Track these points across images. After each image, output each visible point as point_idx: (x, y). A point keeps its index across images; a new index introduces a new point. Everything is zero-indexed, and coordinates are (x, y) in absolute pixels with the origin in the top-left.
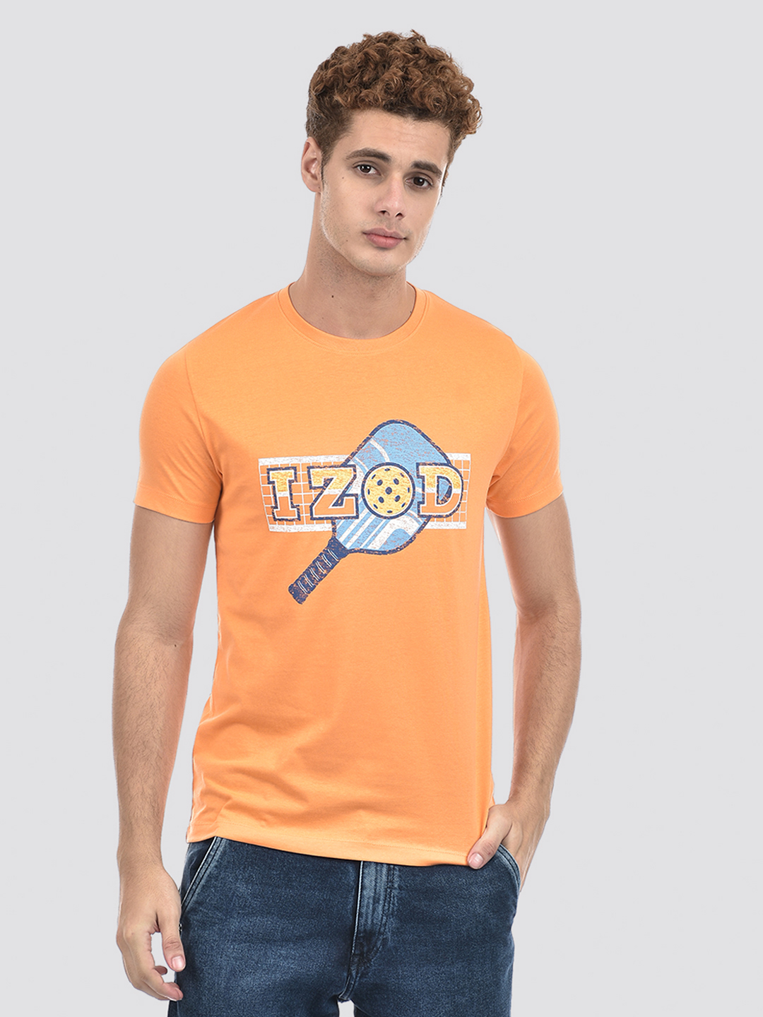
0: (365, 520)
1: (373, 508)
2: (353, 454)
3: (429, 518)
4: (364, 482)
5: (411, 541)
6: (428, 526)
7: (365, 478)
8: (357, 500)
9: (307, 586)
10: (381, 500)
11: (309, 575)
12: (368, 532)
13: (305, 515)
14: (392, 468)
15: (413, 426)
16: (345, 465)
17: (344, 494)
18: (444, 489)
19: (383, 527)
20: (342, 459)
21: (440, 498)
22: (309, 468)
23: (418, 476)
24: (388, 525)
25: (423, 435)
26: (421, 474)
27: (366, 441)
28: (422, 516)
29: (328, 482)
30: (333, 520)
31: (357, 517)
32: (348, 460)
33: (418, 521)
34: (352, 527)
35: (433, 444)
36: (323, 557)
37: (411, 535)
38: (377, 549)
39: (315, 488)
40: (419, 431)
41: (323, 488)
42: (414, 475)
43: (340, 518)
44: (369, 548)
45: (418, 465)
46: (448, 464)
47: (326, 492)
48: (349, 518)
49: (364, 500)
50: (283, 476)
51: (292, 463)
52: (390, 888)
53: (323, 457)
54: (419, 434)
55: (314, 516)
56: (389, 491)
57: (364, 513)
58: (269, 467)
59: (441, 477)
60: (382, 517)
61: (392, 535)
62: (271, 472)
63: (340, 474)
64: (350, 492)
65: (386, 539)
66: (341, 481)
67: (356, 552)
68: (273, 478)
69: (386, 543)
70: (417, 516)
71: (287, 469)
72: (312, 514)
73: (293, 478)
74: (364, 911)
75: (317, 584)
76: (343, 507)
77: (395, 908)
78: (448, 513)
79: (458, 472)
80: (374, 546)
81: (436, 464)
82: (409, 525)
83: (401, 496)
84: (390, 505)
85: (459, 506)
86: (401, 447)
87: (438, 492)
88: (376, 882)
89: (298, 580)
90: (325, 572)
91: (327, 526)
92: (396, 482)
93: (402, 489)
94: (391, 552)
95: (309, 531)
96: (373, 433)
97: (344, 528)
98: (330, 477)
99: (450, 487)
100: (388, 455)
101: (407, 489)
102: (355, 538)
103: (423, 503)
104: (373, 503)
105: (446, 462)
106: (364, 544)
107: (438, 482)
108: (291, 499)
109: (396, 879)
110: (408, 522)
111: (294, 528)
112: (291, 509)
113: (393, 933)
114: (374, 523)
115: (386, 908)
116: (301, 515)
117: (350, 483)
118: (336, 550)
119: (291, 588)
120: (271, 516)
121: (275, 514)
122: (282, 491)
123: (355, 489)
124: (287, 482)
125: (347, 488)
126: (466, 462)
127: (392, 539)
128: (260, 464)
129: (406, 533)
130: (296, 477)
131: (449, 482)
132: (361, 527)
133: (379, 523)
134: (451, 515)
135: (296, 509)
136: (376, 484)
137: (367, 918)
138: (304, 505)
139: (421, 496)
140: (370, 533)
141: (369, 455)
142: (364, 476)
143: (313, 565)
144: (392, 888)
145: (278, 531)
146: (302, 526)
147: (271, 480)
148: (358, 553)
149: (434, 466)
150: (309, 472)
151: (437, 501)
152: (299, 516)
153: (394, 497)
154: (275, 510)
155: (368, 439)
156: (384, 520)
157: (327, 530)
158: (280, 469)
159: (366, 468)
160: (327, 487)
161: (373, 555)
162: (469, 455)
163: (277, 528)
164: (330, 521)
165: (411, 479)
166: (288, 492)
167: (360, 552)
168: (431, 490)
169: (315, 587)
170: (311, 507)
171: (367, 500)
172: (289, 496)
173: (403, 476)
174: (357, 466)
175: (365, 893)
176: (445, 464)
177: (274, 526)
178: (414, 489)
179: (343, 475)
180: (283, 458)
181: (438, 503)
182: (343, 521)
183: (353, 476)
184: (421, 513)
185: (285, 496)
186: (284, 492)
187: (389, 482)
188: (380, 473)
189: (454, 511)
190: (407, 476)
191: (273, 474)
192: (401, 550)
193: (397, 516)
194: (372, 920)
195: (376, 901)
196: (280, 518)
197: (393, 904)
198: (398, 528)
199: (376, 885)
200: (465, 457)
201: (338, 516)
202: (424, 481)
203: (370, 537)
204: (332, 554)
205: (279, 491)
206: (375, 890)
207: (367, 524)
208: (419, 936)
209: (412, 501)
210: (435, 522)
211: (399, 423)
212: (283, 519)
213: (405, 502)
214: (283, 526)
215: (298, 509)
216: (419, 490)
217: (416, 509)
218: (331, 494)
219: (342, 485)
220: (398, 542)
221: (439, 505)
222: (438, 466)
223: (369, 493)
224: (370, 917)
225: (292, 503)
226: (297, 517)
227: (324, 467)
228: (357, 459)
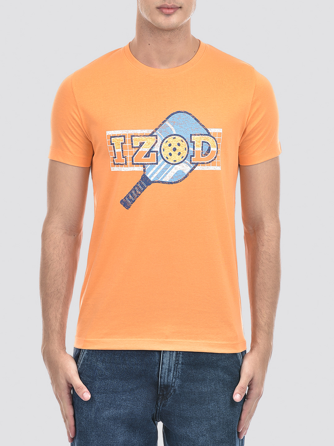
0: (161, 165)
1: (166, 159)
2: (156, 129)
3: (197, 164)
4: (161, 145)
5: (186, 176)
6: (196, 169)
7: (162, 143)
8: (157, 154)
9: (131, 200)
10: (170, 154)
11: (132, 194)
12: (162, 172)
13: (129, 162)
14: (177, 137)
15: (190, 114)
16: (151, 135)
17: (150, 151)
18: (206, 148)
19: (171, 169)
20: (150, 132)
21: (204, 153)
22: (132, 136)
23: (191, 142)
24: (174, 168)
25: (195, 119)
26: (192, 140)
27: (163, 122)
28: (193, 163)
29: (142, 144)
30: (144, 165)
31: (157, 164)
32: (153, 132)
33: (190, 166)
34: (154, 169)
35: (201, 124)
36: (139, 185)
37: (186, 173)
38: (167, 181)
39: (135, 147)
40: (193, 117)
41: (139, 147)
42: (189, 141)
43: (148, 164)
44: (163, 180)
45: (191, 135)
46: (209, 134)
47: (140, 150)
48: (153, 164)
49: (161, 154)
50: (118, 140)
51: (123, 133)
52: (177, 364)
53: (139, 130)
54: (193, 119)
55: (134, 163)
56: (175, 149)
57: (161, 161)
58: (111, 136)
59: (204, 142)
60: (170, 163)
61: (176, 173)
62: (112, 138)
63: (148, 140)
64: (154, 150)
65: (172, 176)
66: (149, 144)
67: (156, 182)
68: (113, 142)
69: (172, 178)
70: (189, 163)
71: (121, 136)
72: (133, 161)
73: (123, 142)
74: (163, 375)
75: (136, 199)
76: (150, 158)
77: (179, 374)
78: (208, 161)
79: (214, 139)
80: (166, 179)
81: (202, 135)
82: (185, 168)
83: (181, 153)
84: (175, 157)
85: (215, 157)
86: (183, 126)
87: (202, 150)
88: (170, 361)
89: (126, 197)
90: (140, 193)
91: (141, 168)
92: (179, 145)
93: (182, 149)
94: (175, 183)
95: (132, 170)
96: (168, 118)
97: (150, 169)
98: (143, 142)
99: (210, 147)
100: (175, 130)
101: (184, 148)
102: (155, 175)
103: (194, 156)
104: (166, 156)
105: (207, 134)
106: (161, 178)
107: (202, 145)
108: (123, 153)
109: (180, 359)
110: (185, 166)
111: (123, 169)
112: (122, 158)
113: (179, 387)
114: (166, 167)
115: (175, 374)
116: (127, 162)
117: (154, 145)
118: (145, 181)
119: (122, 202)
120: (113, 162)
121: (115, 161)
122: (118, 149)
123: (157, 148)
124: (120, 144)
125: (152, 148)
126: (220, 133)
127: (176, 175)
128: (107, 134)
129: (183, 172)
130: (125, 141)
131: (209, 144)
132: (159, 169)
133: (169, 167)
134: (210, 162)
135: (124, 159)
136: (168, 146)
137: (164, 379)
138: (129, 156)
139: (192, 153)
140: (164, 172)
141: (165, 130)
142: (161, 141)
143: (134, 189)
144: (178, 364)
145: (116, 170)
146: (127, 168)
147: (112, 143)
148: (157, 183)
149: (200, 136)
150: (132, 138)
151: (202, 155)
152: (126, 162)
153: (178, 153)
154: (115, 159)
155: (165, 121)
156: (172, 165)
157: (141, 170)
158: (116, 137)
159: (163, 137)
160: (141, 147)
161: (165, 184)
162: (221, 129)
163: (116, 169)
164: (142, 165)
165: (187, 143)
166: (121, 149)
167: (158, 183)
168: (198, 149)
169: (135, 200)
170: (133, 158)
171: (163, 154)
172: (121, 151)
173: (182, 141)
174: (158, 136)
175: (163, 366)
176: (207, 135)
177: (114, 168)
178: (188, 148)
179: (150, 141)
180: (118, 131)
181: (202, 156)
182: (149, 165)
183: (155, 141)
184: (192, 162)
185: (119, 151)
186: (119, 149)
187: (175, 145)
188: (170, 140)
189: (212, 160)
190: (185, 141)
191: (113, 139)
192: (181, 181)
193: (179, 163)
194: (167, 380)
195: (169, 371)
196: (117, 163)
197: (179, 372)
198: (179, 170)
199: (169, 363)
200: (219, 131)
201: (146, 163)
202: (194, 144)
203: (164, 175)
204: (143, 183)
205: (116, 148)
206: (169, 365)
207: (162, 167)
208: (191, 390)
209: (187, 155)
210: (200, 166)
211: (183, 112)
212: (119, 164)
213: (183, 155)
214: (119, 168)
215: (126, 159)
216: (191, 149)
217: (189, 160)
218: (143, 151)
219: (149, 146)
220: (179, 177)
221: (203, 157)
222: (202, 136)
223: (164, 151)
224: (166, 378)
225: (123, 155)
226: (125, 163)
227: (140, 136)
228: (158, 132)
